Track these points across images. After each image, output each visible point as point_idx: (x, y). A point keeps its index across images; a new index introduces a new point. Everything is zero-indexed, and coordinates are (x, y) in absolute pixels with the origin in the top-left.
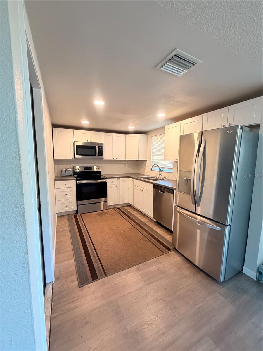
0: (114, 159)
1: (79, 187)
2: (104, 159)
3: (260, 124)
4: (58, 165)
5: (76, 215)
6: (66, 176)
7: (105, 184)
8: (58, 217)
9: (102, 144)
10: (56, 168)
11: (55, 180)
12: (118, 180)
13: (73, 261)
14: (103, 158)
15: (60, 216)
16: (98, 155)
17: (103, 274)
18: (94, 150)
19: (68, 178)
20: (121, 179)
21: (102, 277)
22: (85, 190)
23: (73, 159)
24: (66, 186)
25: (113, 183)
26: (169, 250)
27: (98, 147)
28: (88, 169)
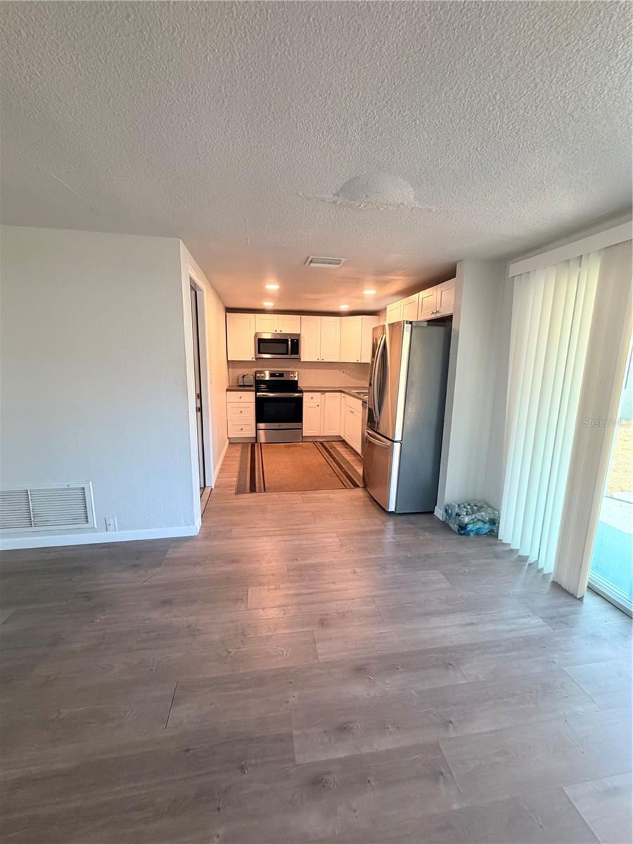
0: (319, 361)
1: (260, 403)
2: (302, 360)
3: (452, 316)
4: (234, 369)
5: (253, 444)
6: (244, 386)
7: (300, 399)
8: (230, 443)
9: (299, 335)
10: (231, 373)
11: (227, 390)
12: (323, 396)
13: (235, 479)
14: (300, 359)
15: (233, 443)
16: (292, 354)
17: (263, 490)
18: (285, 345)
19: (246, 388)
20: (327, 394)
21: (260, 491)
22: (267, 407)
23: (254, 360)
24: (241, 400)
25: (312, 401)
26: (356, 486)
27: (292, 341)
28: (277, 376)
